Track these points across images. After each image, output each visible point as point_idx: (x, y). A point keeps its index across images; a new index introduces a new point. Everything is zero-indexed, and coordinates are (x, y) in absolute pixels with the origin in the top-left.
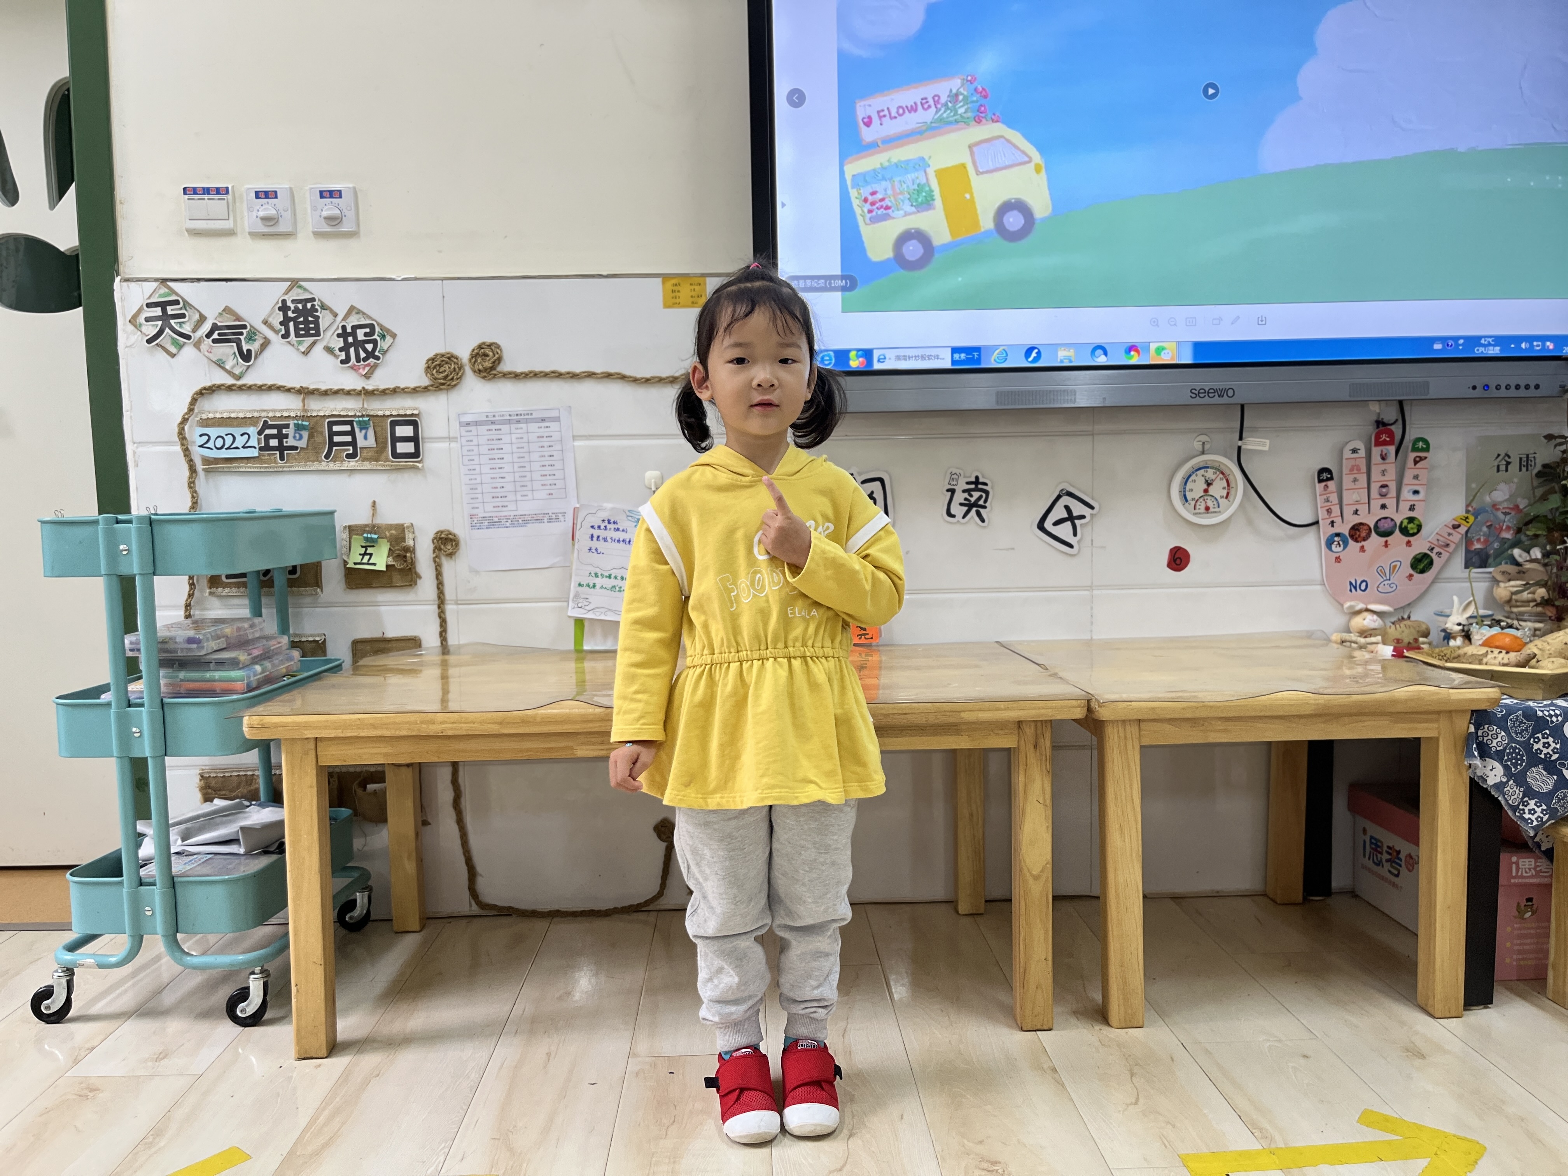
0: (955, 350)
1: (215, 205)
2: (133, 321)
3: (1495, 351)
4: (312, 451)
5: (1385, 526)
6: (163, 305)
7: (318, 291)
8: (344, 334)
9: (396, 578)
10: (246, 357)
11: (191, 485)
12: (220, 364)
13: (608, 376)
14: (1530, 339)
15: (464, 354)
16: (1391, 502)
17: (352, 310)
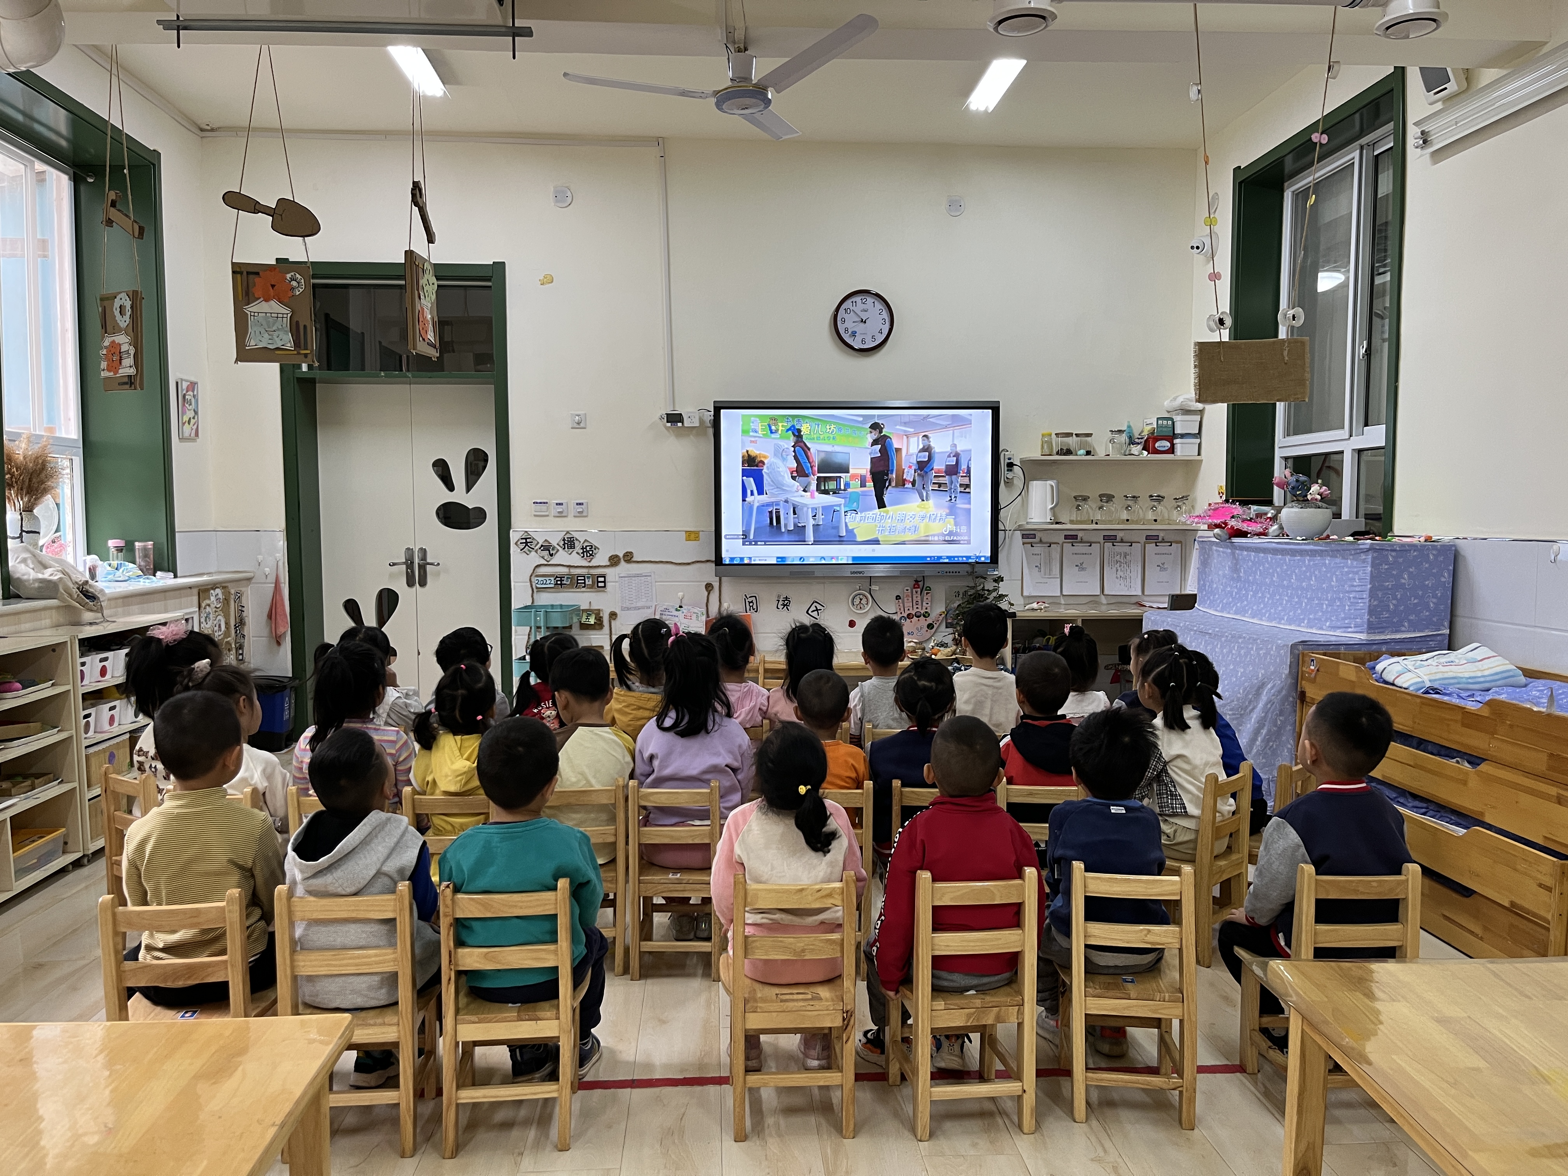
0: (778, 558)
1: (543, 507)
2: (516, 544)
3: (947, 561)
4: (571, 586)
5: (918, 614)
6: (526, 539)
7: (575, 535)
8: (583, 548)
9: (597, 627)
10: (551, 555)
11: (532, 596)
12: (543, 557)
13: (667, 562)
14: (958, 557)
15: (621, 555)
16: (919, 606)
17: (586, 541)
